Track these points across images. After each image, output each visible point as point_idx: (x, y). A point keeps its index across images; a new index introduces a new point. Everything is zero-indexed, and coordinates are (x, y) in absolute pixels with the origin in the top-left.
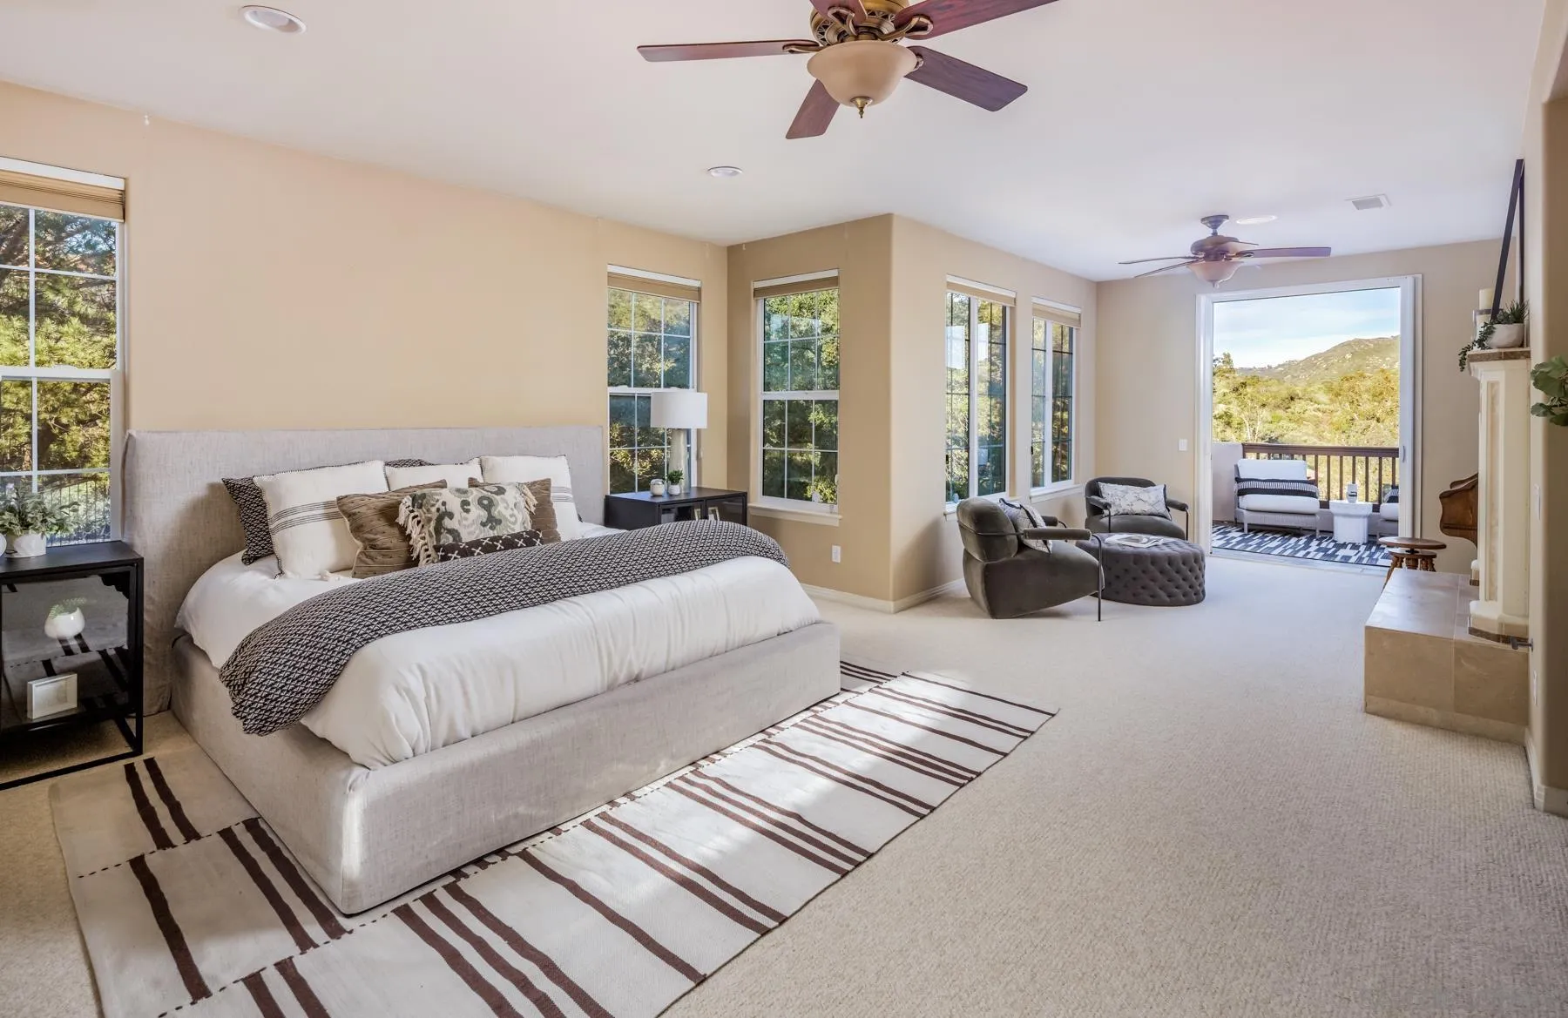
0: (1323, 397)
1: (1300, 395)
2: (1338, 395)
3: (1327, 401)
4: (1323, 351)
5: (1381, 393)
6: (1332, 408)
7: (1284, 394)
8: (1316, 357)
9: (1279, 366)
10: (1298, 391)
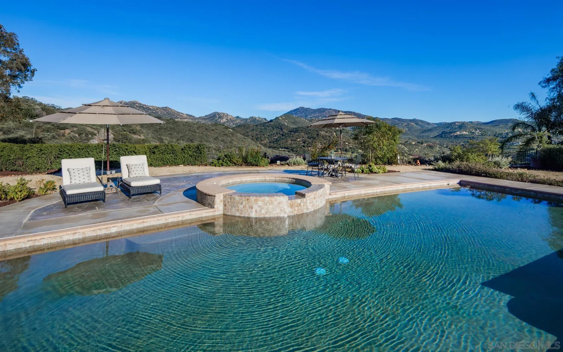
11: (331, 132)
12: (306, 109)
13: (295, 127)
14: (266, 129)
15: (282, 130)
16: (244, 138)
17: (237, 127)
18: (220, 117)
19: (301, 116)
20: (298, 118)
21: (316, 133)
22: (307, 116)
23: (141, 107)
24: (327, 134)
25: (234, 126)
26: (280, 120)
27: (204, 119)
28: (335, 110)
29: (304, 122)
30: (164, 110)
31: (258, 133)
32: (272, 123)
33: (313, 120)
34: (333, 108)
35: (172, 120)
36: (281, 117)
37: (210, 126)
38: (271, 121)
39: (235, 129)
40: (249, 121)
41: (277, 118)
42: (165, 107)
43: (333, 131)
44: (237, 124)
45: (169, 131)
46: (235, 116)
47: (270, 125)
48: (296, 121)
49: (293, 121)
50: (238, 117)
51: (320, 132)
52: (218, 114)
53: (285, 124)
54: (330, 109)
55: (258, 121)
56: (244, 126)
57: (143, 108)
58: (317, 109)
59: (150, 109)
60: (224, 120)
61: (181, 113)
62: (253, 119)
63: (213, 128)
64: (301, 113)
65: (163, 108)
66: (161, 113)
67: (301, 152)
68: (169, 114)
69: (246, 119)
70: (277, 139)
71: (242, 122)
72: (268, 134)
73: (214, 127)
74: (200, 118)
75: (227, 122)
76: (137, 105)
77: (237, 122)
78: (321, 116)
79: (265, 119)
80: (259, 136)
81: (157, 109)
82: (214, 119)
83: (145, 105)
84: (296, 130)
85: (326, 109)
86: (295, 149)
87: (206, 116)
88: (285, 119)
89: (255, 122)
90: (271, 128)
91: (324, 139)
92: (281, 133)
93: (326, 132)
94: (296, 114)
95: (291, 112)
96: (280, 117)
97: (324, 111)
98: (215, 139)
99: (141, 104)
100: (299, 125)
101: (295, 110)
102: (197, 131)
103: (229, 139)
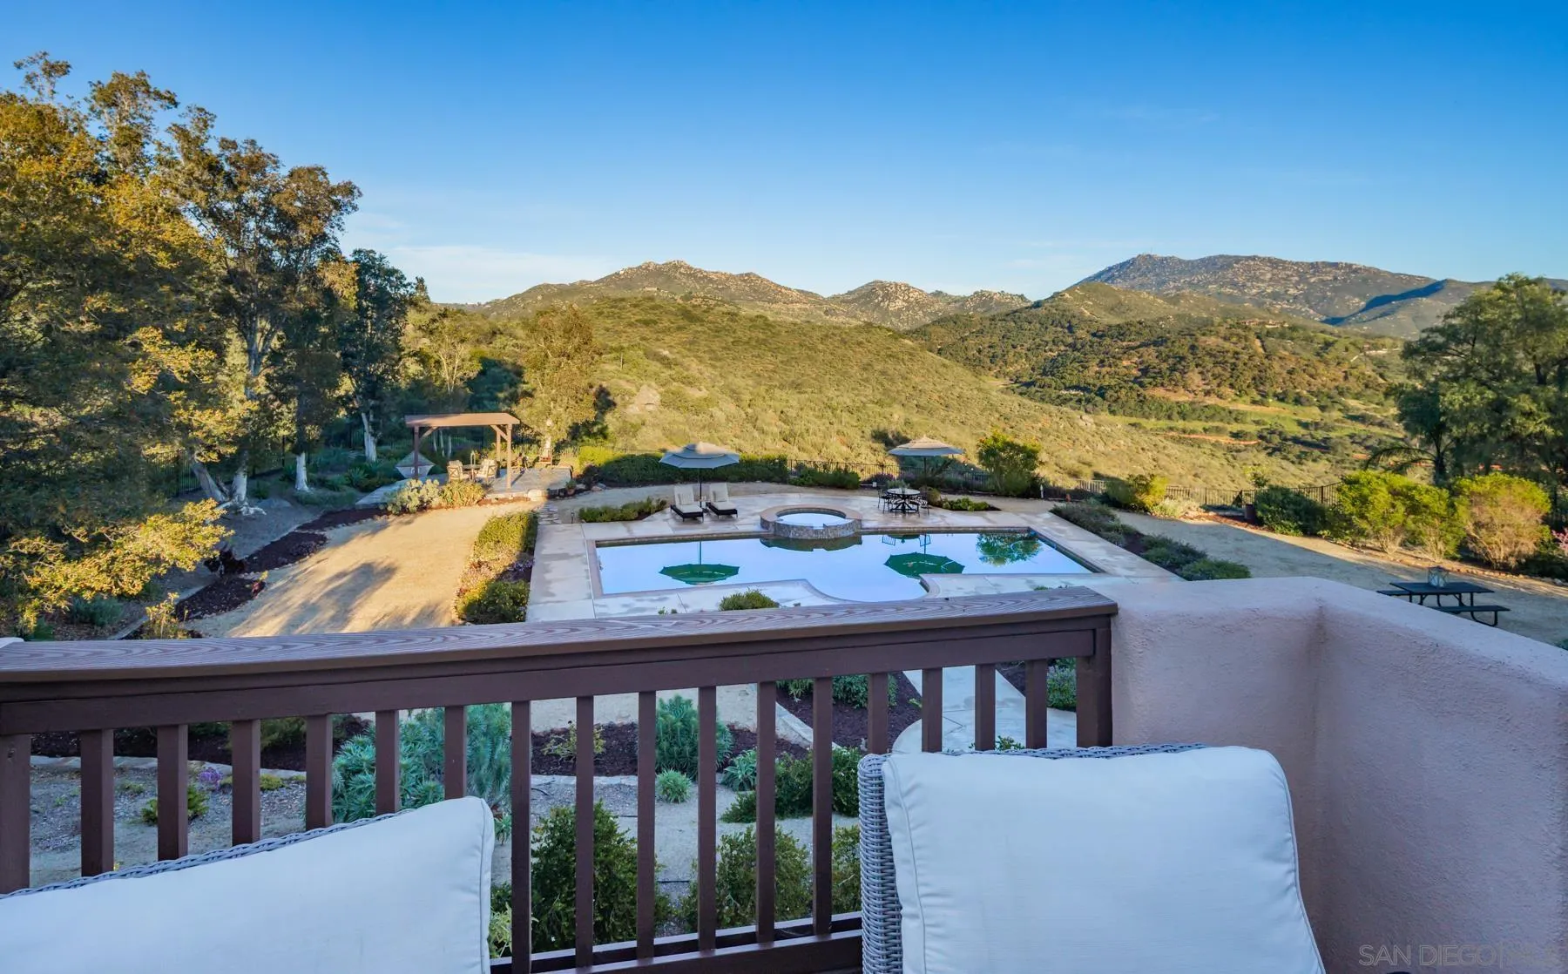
0: (520, 333)
1: (502, 329)
2: (533, 330)
3: (524, 336)
4: (521, 292)
5: (571, 330)
6: (528, 344)
7: (487, 328)
8: (516, 296)
9: (487, 303)
10: (499, 325)
11: (1246, 339)
12: (1163, 260)
13: (1116, 321)
14: (1021, 328)
15: (1070, 328)
16: (944, 366)
17: (934, 323)
18: (887, 296)
19: (1142, 285)
20: (1126, 291)
21: (1188, 341)
22: (1164, 282)
23: (690, 275)
24: (1227, 345)
25: (928, 320)
26: (1065, 300)
27: (843, 301)
28: (1270, 260)
29: (1151, 305)
30: (744, 281)
31: (995, 339)
32: (1041, 311)
33: (1183, 296)
34: (1262, 255)
35: (762, 320)
36: (1070, 290)
37: (854, 333)
38: (1038, 305)
39: (929, 329)
40: (970, 305)
41: (1057, 294)
42: (747, 275)
43: (1252, 336)
44: (936, 313)
45: (754, 347)
46: (930, 289)
47: (1036, 316)
48: (1120, 303)
49: (1110, 301)
50: (938, 294)
51: (1204, 338)
52: (883, 286)
53: (1082, 313)
54: (1253, 258)
55: (999, 304)
56: (955, 320)
57: (695, 277)
58: (1202, 260)
59: (711, 281)
60: (900, 304)
61: (786, 289)
62: (983, 299)
63: (860, 339)
64: (1144, 274)
65: (742, 275)
66: (737, 289)
67: (1132, 403)
68: (755, 291)
69: (964, 300)
70: (1053, 360)
71: (952, 310)
72: (1026, 346)
73: (865, 335)
74: (834, 298)
75: (908, 309)
76: (682, 270)
77: (937, 307)
78: (1216, 282)
79: (1022, 297)
80: (999, 351)
81: (728, 279)
82: (871, 301)
83: (700, 271)
84: (1120, 332)
85: (1237, 259)
86: (1110, 392)
87: (850, 293)
88: (1083, 298)
89: (990, 308)
90: (1038, 326)
91: (1216, 364)
92: (1070, 340)
93: (1225, 339)
94: (1124, 277)
95: (1109, 275)
96: (1067, 290)
97: (1230, 266)
98: (865, 369)
99: (691, 269)
100: (1132, 316)
101: (1122, 265)
102: (821, 347)
103: (902, 368)
